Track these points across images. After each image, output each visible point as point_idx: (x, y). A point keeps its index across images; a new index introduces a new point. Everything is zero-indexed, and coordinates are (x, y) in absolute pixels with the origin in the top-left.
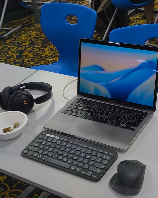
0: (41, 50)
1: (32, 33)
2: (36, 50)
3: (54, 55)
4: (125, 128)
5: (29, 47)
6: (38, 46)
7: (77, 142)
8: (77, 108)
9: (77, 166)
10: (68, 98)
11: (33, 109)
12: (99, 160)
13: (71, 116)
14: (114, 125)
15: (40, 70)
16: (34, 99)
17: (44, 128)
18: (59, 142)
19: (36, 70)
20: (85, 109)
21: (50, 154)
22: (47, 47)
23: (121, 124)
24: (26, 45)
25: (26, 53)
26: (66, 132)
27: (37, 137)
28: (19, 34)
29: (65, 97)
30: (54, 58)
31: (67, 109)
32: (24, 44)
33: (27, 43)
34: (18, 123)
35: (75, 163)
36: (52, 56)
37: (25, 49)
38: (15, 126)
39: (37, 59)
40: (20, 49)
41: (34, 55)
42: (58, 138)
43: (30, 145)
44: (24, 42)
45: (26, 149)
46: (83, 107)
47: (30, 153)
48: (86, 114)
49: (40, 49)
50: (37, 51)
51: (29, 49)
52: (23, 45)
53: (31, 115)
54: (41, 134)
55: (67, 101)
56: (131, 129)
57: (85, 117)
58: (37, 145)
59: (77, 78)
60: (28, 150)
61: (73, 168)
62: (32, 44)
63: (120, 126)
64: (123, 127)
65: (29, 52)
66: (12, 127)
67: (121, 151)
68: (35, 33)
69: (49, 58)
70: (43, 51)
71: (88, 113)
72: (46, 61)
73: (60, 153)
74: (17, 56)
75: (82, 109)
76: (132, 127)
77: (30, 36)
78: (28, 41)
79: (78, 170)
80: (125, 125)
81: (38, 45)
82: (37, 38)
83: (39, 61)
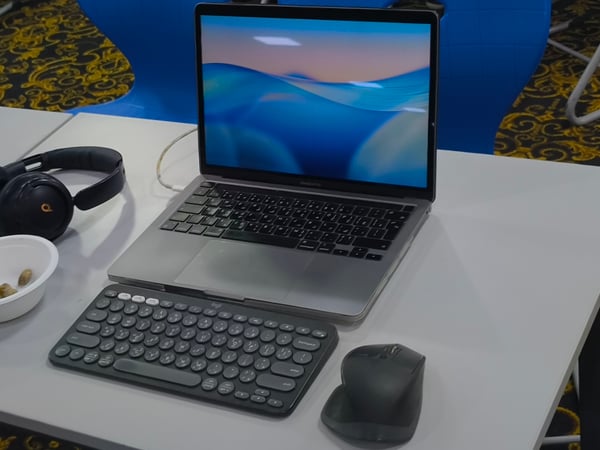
0: (76, 71)
1: (44, 22)
2: (61, 72)
3: (117, 79)
4: (353, 254)
5: (41, 64)
6: (67, 59)
7: (213, 308)
8: (204, 212)
9: (220, 377)
10: (175, 187)
11: (72, 225)
12: (284, 353)
13: (187, 234)
14: (319, 251)
15: (81, 114)
16: (73, 195)
17: (111, 277)
18: (161, 314)
19: (69, 115)
20: (229, 212)
21: (137, 351)
22: (92, 58)
23: (339, 247)
24: (30, 59)
25: (32, 81)
26: (178, 282)
27: (93, 306)
28: (6, 27)
29: (166, 182)
30: (116, 87)
31: (174, 218)
32: (25, 56)
33: (34, 52)
34: (29, 270)
35: (215, 369)
36: (110, 83)
37: (30, 70)
38: (23, 281)
39: (66, 96)
40: (14, 71)
41: (56, 84)
42: (156, 302)
43: (74, 329)
44: (26, 51)
45: (63, 342)
46: (222, 207)
47: (76, 353)
48: (233, 226)
49: (72, 66)
50: (65, 73)
51: (40, 68)
52: (20, 58)
53: (68, 244)
54: (103, 295)
55: (171, 194)
56: (370, 257)
57: (232, 235)
58: (93, 328)
60: (68, 347)
61: (209, 384)
62: (49, 53)
63: (337, 252)
64: (344, 253)
65: (42, 77)
66: (13, 283)
67: (348, 322)
68: (56, 21)
69: (102, 90)
70: (83, 70)
71: (239, 224)
72: (95, 98)
73: (167, 344)
74: (7, 91)
75: (218, 214)
76: (372, 251)
77: (39, 31)
78: (38, 46)
79: (226, 387)
80: (350, 248)
81: (65, 54)
82: (61, 36)
83: (74, 100)
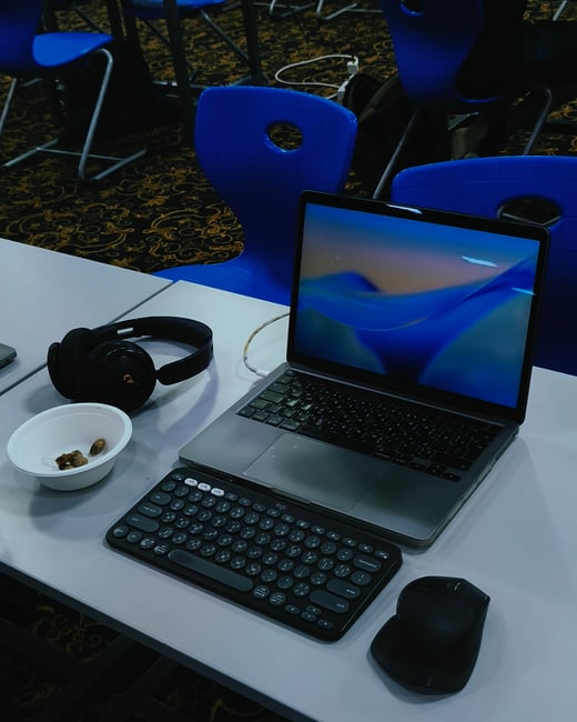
0: (196, 222)
1: (173, 172)
2: (182, 222)
3: (234, 236)
4: (429, 471)
5: (165, 213)
6: (190, 210)
7: (277, 509)
8: (284, 402)
9: (273, 587)
10: (259, 371)
11: (153, 397)
12: (343, 571)
13: (263, 424)
14: (395, 462)
15: (181, 281)
16: (157, 368)
17: (182, 459)
18: (225, 507)
20: (309, 406)
21: (195, 544)
22: (213, 212)
23: (416, 460)
24: (155, 206)
25: (154, 229)
26: (245, 475)
27: (158, 488)
28: (138, 172)
29: (252, 365)
30: (232, 244)
31: (253, 404)
32: (151, 203)
33: (159, 200)
34: (103, 440)
35: (270, 576)
36: (227, 239)
37: (153, 218)
38: (96, 449)
39: (183, 246)
40: (139, 216)
41: (176, 234)
42: (222, 493)
43: (135, 511)
44: (152, 198)
45: (122, 522)
46: (304, 400)
47: (132, 537)
48: (310, 422)
49: (193, 218)
50: (186, 224)
51: (163, 216)
52: (146, 204)
53: (145, 417)
54: (169, 478)
55: (255, 378)
56: (447, 477)
57: (307, 431)
58: (154, 511)
59: (287, 309)
60: (126, 528)
61: (261, 592)
62: (173, 202)
63: (413, 466)
64: (421, 468)
65: (163, 225)
66: (85, 451)
67: (418, 546)
68: (184, 172)
69: (218, 246)
70: (203, 223)
71: (317, 421)
72: (211, 252)
73: (225, 540)
74: (129, 234)
75: (297, 406)
76: (450, 470)
77: (168, 180)
78: (163, 195)
79: (277, 599)
80: (427, 463)
81: (189, 205)
82: (188, 188)
83: (191, 251)
